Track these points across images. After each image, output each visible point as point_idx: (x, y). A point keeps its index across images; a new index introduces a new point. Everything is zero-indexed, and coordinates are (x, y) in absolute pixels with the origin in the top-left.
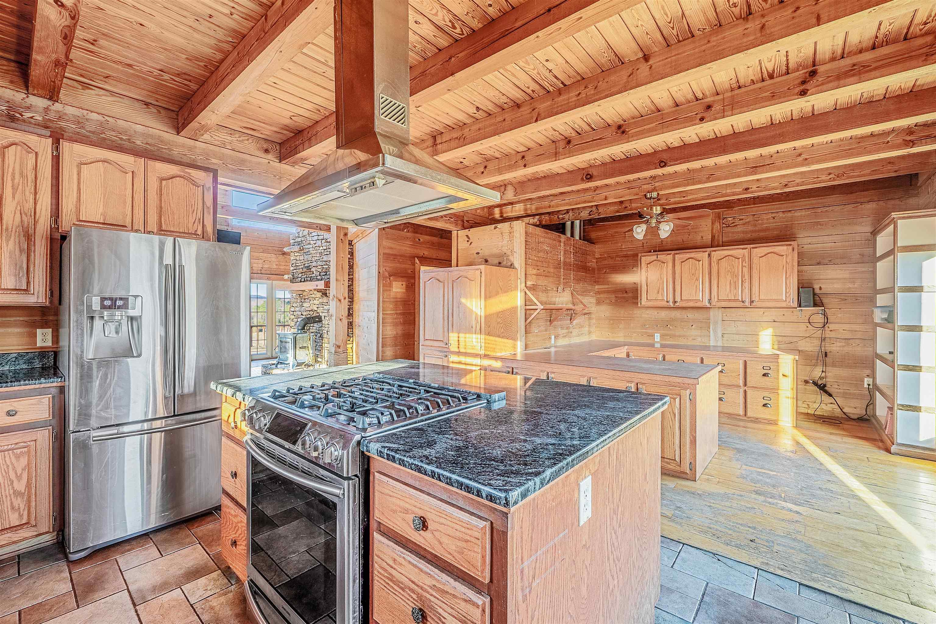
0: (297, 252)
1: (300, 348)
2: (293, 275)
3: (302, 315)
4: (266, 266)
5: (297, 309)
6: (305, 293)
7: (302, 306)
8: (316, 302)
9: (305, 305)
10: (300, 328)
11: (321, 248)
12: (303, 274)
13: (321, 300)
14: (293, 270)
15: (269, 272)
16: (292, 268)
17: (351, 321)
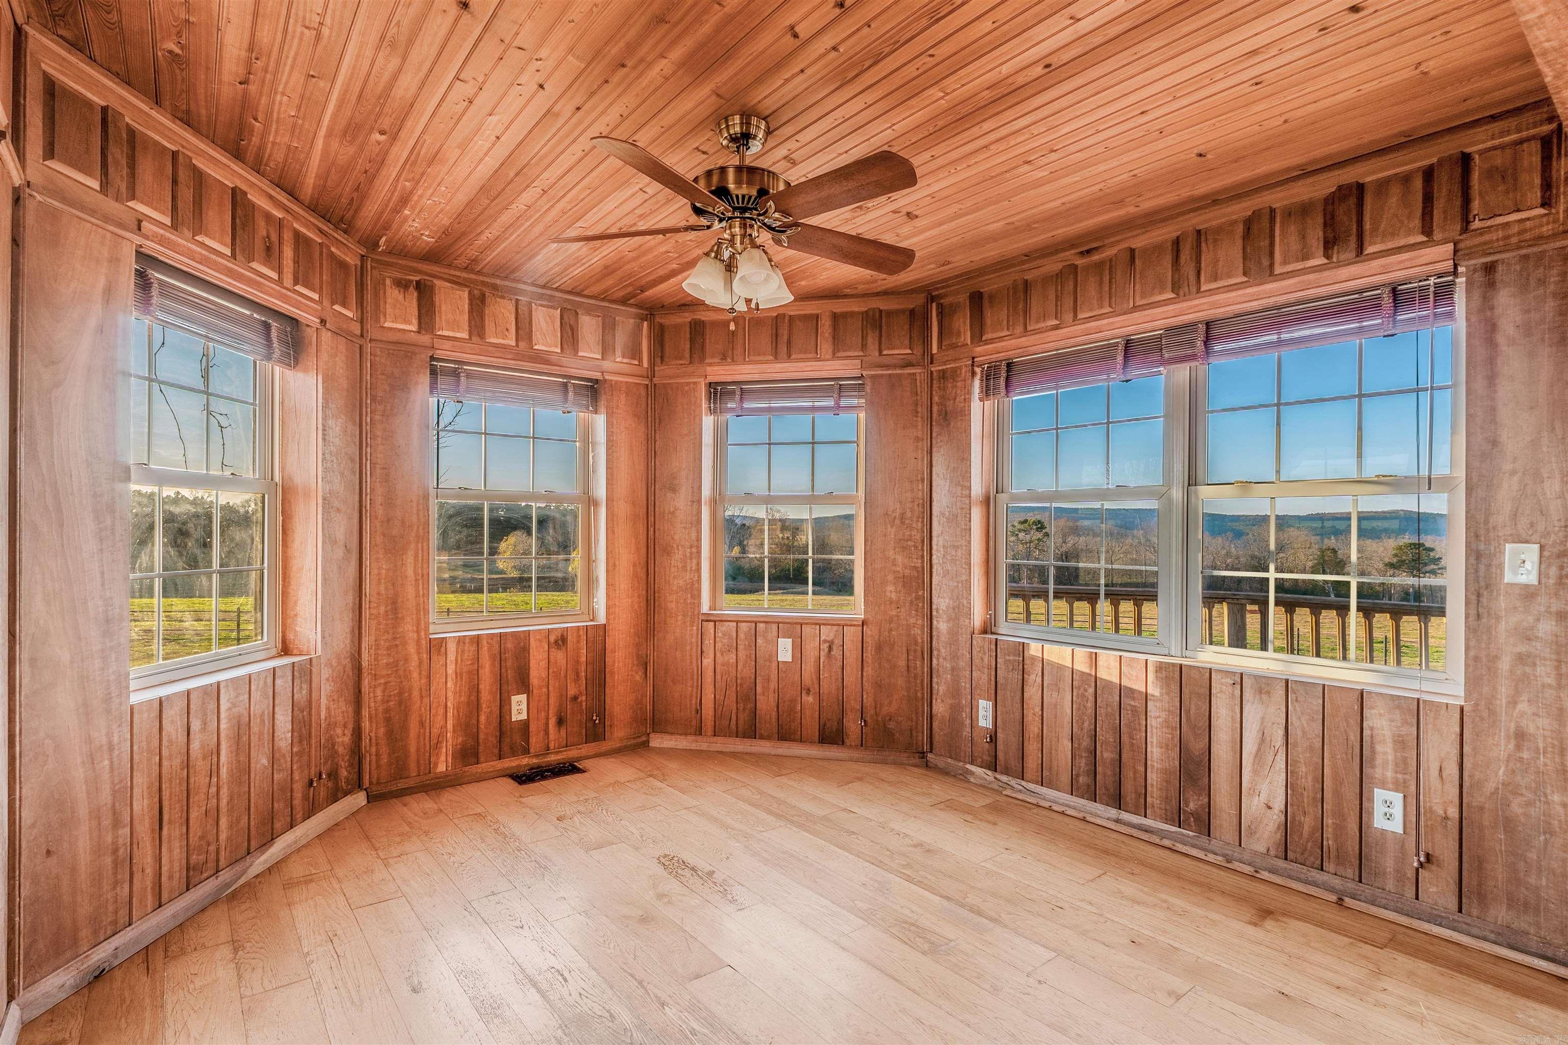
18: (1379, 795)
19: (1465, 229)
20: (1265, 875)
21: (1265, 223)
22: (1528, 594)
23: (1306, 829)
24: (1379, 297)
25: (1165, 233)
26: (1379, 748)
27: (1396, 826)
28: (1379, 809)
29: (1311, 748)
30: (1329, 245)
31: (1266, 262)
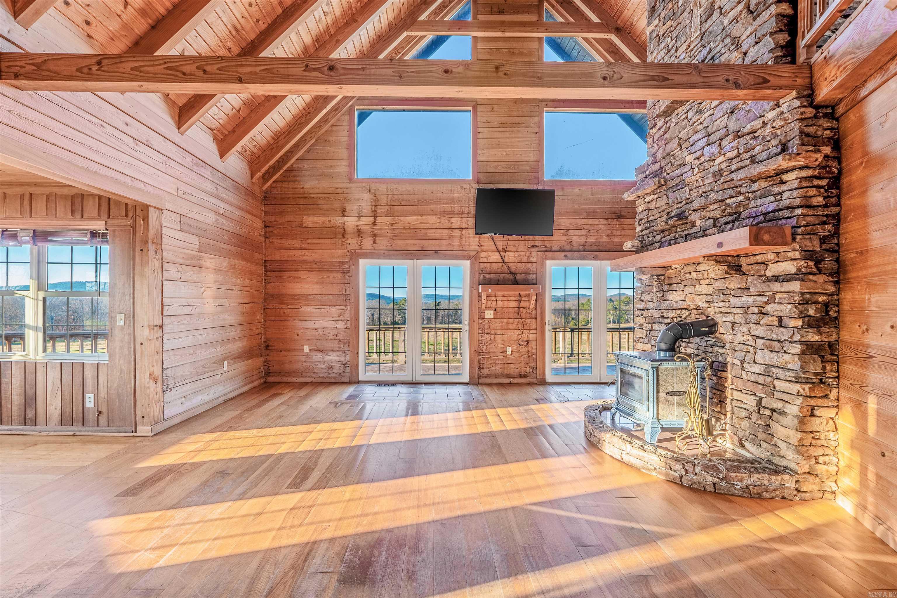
0: (654, 193)
1: (668, 394)
2: (642, 241)
3: (663, 317)
4: (592, 239)
5: (651, 305)
6: (670, 273)
7: (663, 299)
8: (704, 289)
9: (672, 296)
10: (663, 346)
11: (721, 159)
12: (667, 233)
13: (718, 285)
14: (642, 231)
15: (595, 248)
16: (638, 229)
17: (834, 337)
18: (88, 396)
19: (109, 218)
20: (52, 433)
21: (54, 198)
22: (122, 328)
23: (68, 413)
24: (86, 233)
25: (20, 190)
26: (88, 381)
27: (92, 405)
28: (88, 400)
29: (69, 385)
30: (73, 212)
31: (54, 213)
